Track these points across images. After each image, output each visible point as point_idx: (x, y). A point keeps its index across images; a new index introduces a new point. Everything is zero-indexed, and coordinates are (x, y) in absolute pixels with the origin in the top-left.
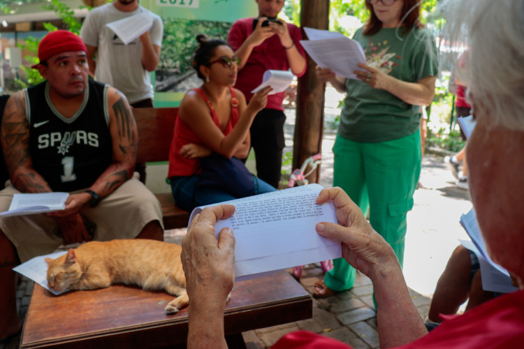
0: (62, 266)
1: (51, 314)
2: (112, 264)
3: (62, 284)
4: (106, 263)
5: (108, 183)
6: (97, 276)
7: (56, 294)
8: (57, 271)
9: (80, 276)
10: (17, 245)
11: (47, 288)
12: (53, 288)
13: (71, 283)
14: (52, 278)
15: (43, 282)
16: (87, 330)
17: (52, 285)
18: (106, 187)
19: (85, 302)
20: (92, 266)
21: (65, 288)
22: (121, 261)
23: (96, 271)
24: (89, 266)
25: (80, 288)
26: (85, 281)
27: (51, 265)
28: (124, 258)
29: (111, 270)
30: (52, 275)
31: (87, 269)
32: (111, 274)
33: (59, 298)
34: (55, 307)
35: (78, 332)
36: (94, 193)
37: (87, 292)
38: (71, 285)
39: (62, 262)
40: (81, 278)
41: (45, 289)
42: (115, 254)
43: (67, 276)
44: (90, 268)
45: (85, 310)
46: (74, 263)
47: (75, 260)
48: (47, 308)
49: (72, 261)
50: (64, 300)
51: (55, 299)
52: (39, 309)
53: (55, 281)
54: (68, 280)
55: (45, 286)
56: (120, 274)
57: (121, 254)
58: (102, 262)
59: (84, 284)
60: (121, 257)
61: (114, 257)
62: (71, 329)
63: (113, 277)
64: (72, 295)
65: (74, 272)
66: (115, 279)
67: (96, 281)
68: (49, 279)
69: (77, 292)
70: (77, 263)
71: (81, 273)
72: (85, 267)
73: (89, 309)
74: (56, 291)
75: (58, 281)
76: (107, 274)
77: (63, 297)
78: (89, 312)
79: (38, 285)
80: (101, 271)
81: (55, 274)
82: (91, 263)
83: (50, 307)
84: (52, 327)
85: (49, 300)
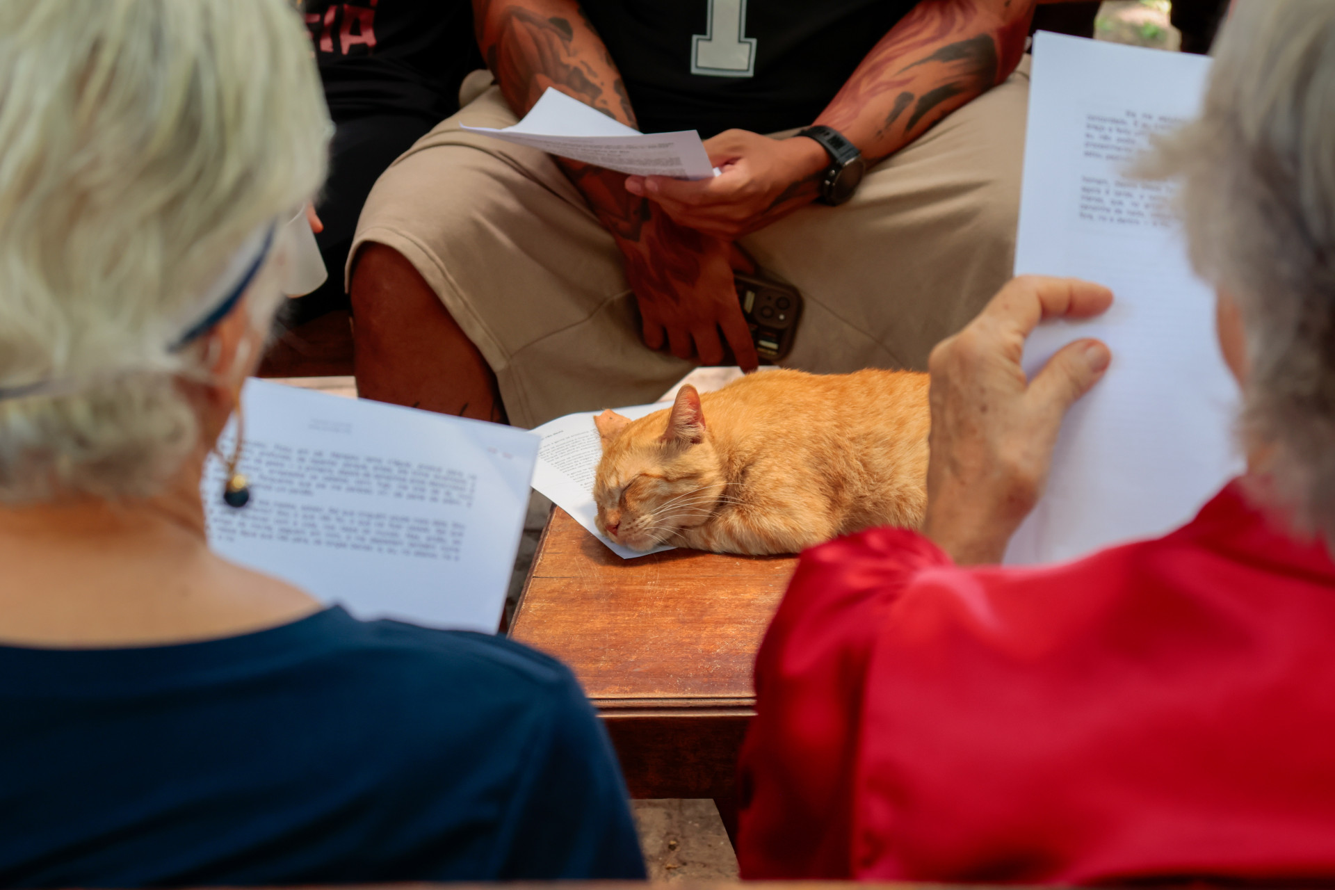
0: (649, 450)
1: (599, 623)
2: (841, 466)
3: (647, 519)
4: (820, 459)
5: (906, 98)
6: (780, 505)
7: (625, 555)
8: (629, 468)
9: (714, 493)
10: (498, 364)
11: (595, 531)
12: (614, 529)
13: (682, 518)
14: (610, 492)
15: (583, 510)
16: (711, 687)
17: (612, 519)
18: (894, 115)
19: (723, 595)
20: (763, 464)
21: (657, 538)
22: (879, 459)
23: (778, 484)
24: (751, 463)
25: (714, 545)
26: (734, 519)
27: (613, 444)
28: (891, 444)
29: (836, 485)
30: (612, 483)
31: (744, 472)
32: (835, 503)
33: (632, 571)
34: (616, 600)
35: (683, 687)
36: (838, 142)
37: (738, 562)
38: (682, 528)
39: (652, 437)
40: (721, 505)
41: (588, 534)
42: (860, 428)
43: (665, 489)
44: (751, 470)
45: (718, 623)
46: (696, 441)
47: (701, 430)
48: (585, 598)
49: (690, 432)
50: (648, 580)
51: (617, 572)
52: (558, 597)
53: (622, 503)
54: (668, 506)
55: (587, 520)
56: (868, 505)
57: (881, 427)
58: (803, 453)
59: (730, 532)
60: (877, 440)
61: (852, 440)
62: (660, 676)
63: (841, 515)
64: (683, 565)
65: (693, 476)
66: (850, 523)
67: (772, 523)
68: (603, 496)
69: (700, 559)
70: (706, 445)
71: (720, 484)
72: (736, 468)
73: (731, 621)
74: (624, 543)
75: (633, 505)
76: (821, 503)
77: (647, 570)
78: (731, 630)
79: (566, 516)
80: (799, 487)
81: (624, 481)
82: (760, 449)
83: (598, 597)
84: (597, 661)
85: (599, 574)
